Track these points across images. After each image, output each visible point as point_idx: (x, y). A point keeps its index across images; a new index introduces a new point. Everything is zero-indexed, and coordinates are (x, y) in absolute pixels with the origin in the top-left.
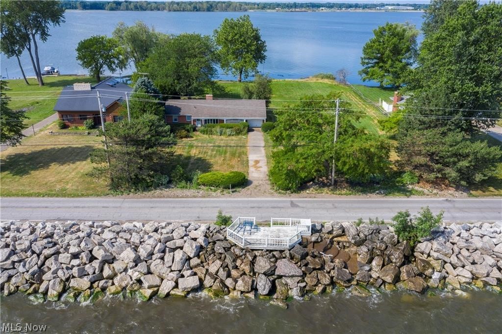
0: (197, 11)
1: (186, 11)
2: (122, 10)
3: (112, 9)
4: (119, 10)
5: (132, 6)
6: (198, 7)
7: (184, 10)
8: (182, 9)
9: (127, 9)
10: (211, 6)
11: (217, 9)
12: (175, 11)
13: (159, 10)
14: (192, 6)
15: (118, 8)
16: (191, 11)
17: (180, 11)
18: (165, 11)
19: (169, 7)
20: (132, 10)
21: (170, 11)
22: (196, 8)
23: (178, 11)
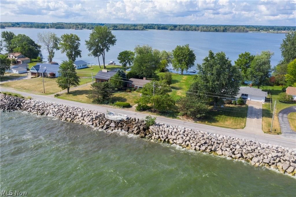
0: (217, 31)
1: (210, 31)
2: (177, 30)
3: (171, 30)
4: (175, 30)
5: (182, 28)
6: (218, 29)
7: (209, 31)
8: (208, 31)
9: (179, 30)
10: (226, 29)
11: (229, 31)
12: (204, 31)
13: (196, 30)
14: (214, 28)
15: (174, 29)
16: (214, 32)
17: (207, 31)
18: (199, 31)
19: (201, 29)
20: (181, 30)
21: (201, 31)
22: (217, 30)
23: (206, 31)
